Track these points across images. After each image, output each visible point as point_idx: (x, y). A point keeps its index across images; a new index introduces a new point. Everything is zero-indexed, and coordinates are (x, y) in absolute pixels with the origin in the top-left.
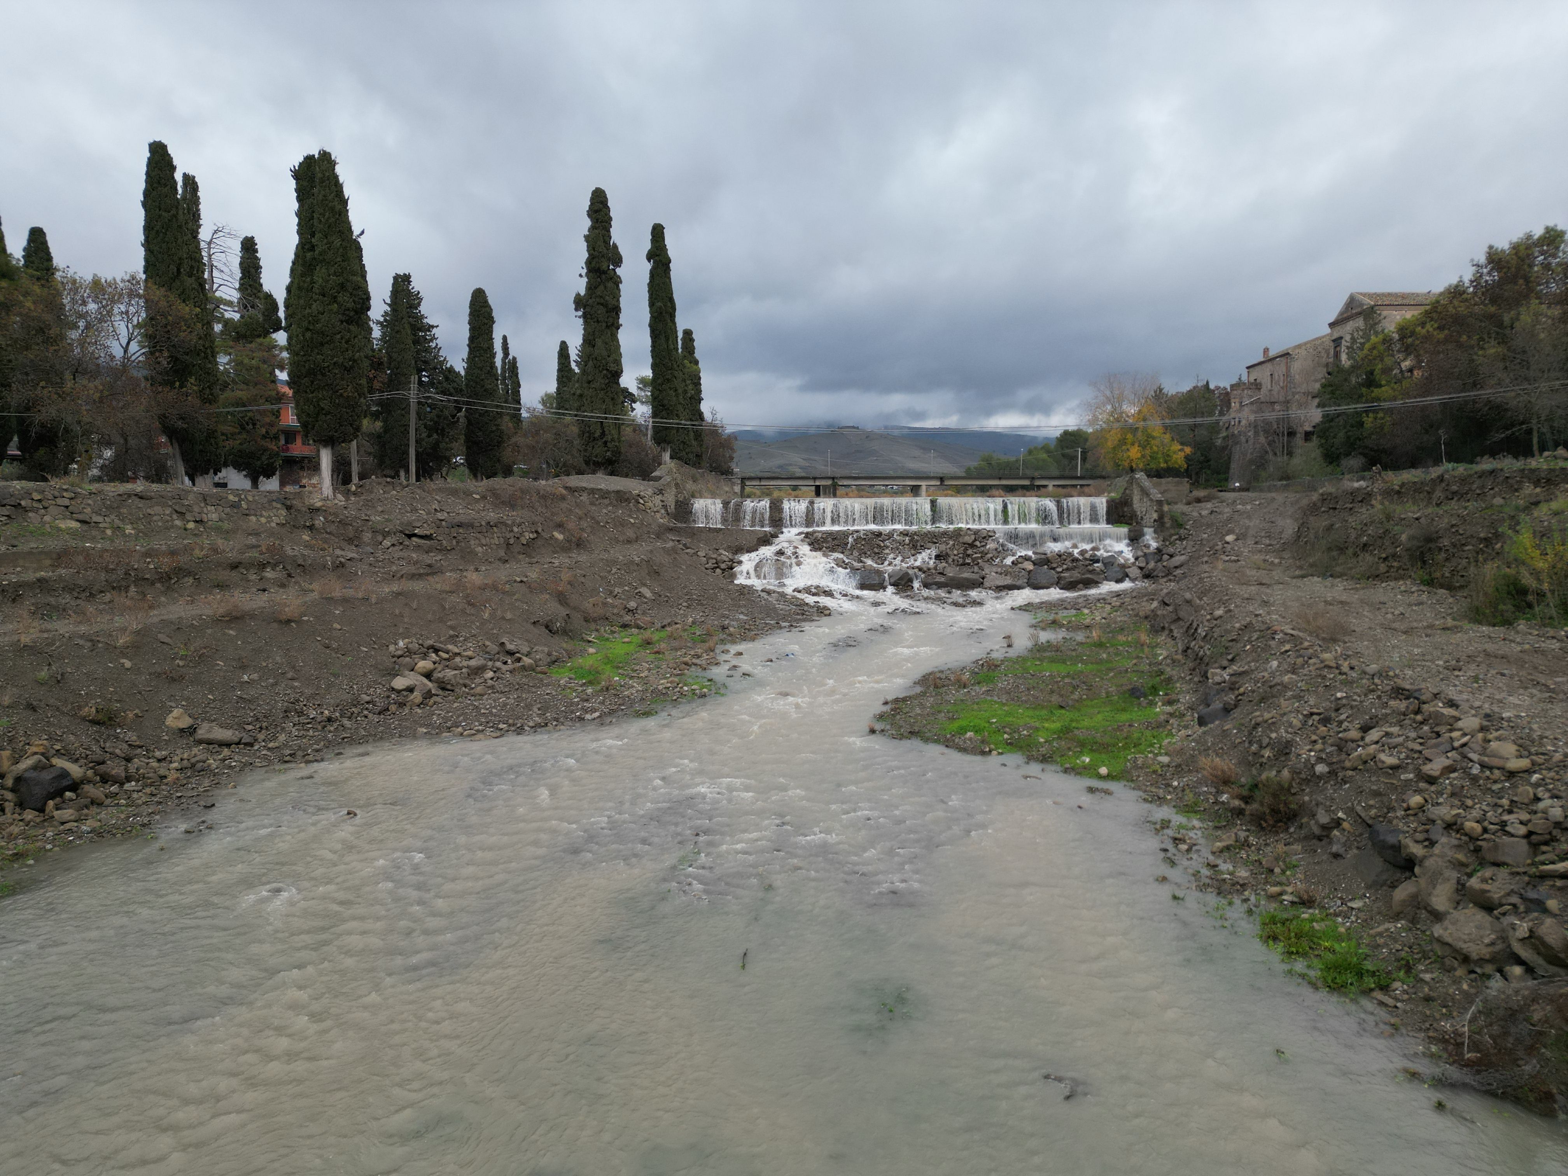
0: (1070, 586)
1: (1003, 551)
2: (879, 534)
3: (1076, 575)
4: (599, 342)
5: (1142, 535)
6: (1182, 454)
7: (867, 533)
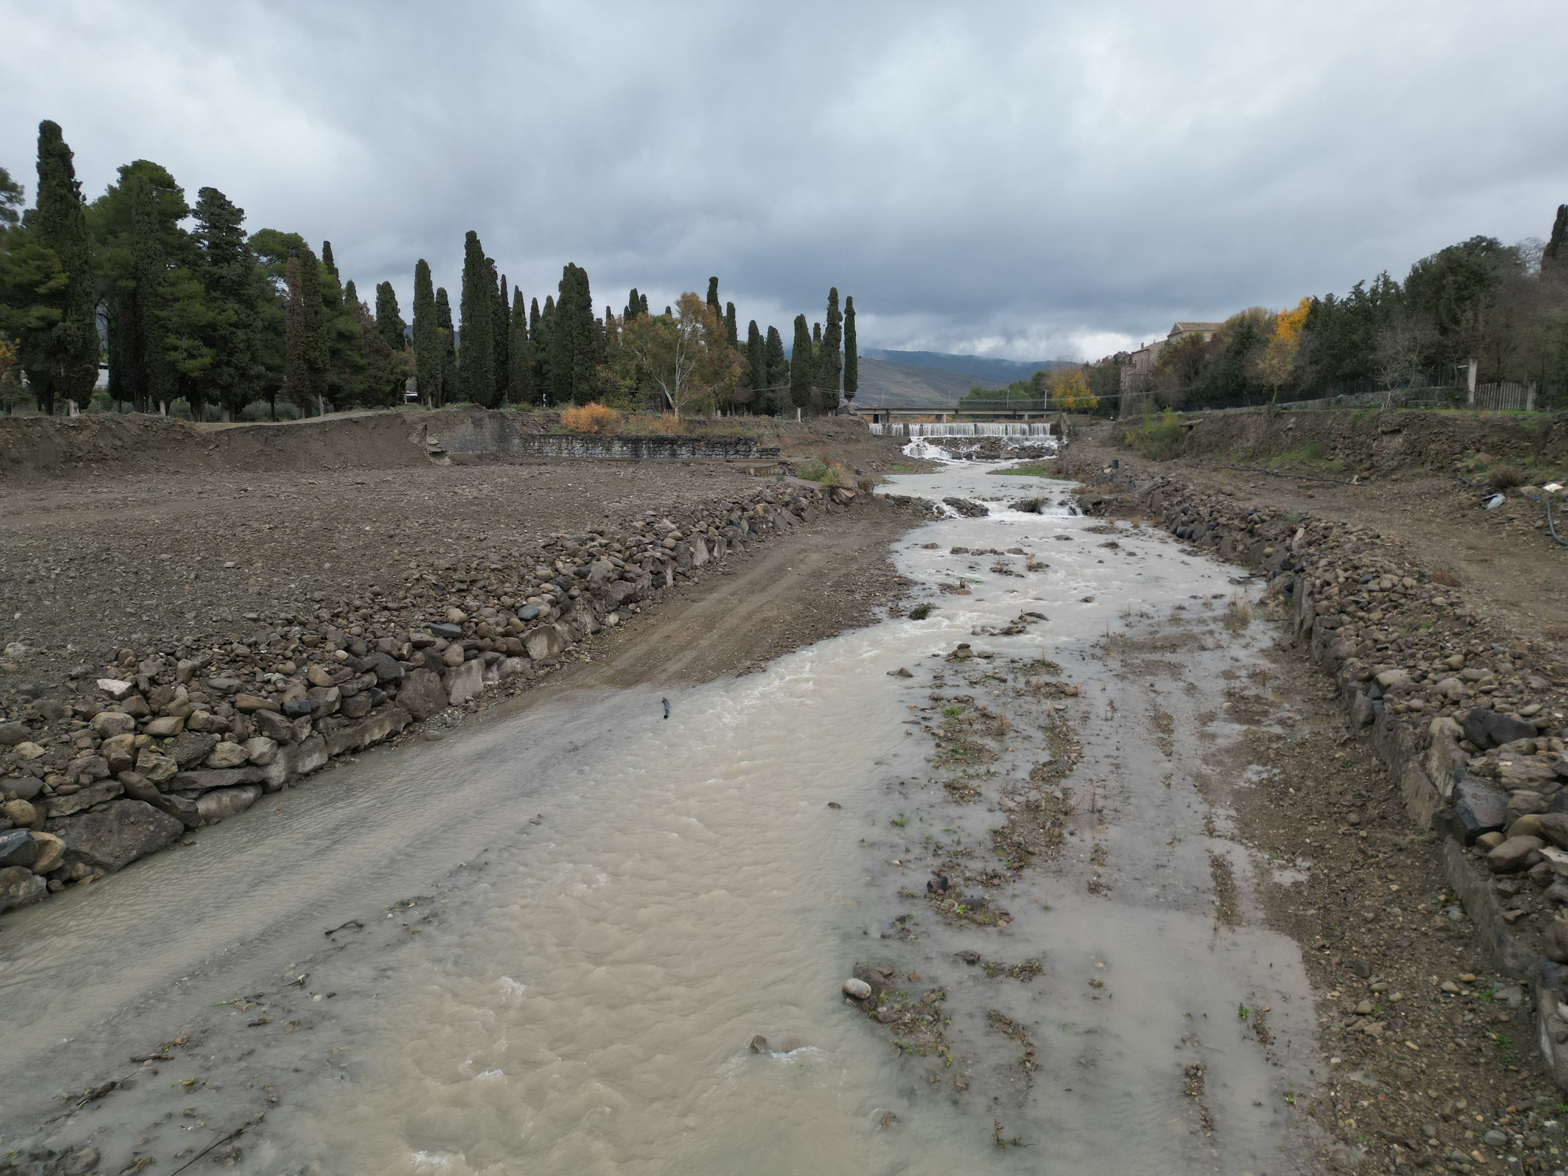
0: (1033, 457)
1: (1006, 445)
2: (955, 438)
3: (1035, 453)
5: (1062, 438)
6: (1095, 401)
7: (950, 438)
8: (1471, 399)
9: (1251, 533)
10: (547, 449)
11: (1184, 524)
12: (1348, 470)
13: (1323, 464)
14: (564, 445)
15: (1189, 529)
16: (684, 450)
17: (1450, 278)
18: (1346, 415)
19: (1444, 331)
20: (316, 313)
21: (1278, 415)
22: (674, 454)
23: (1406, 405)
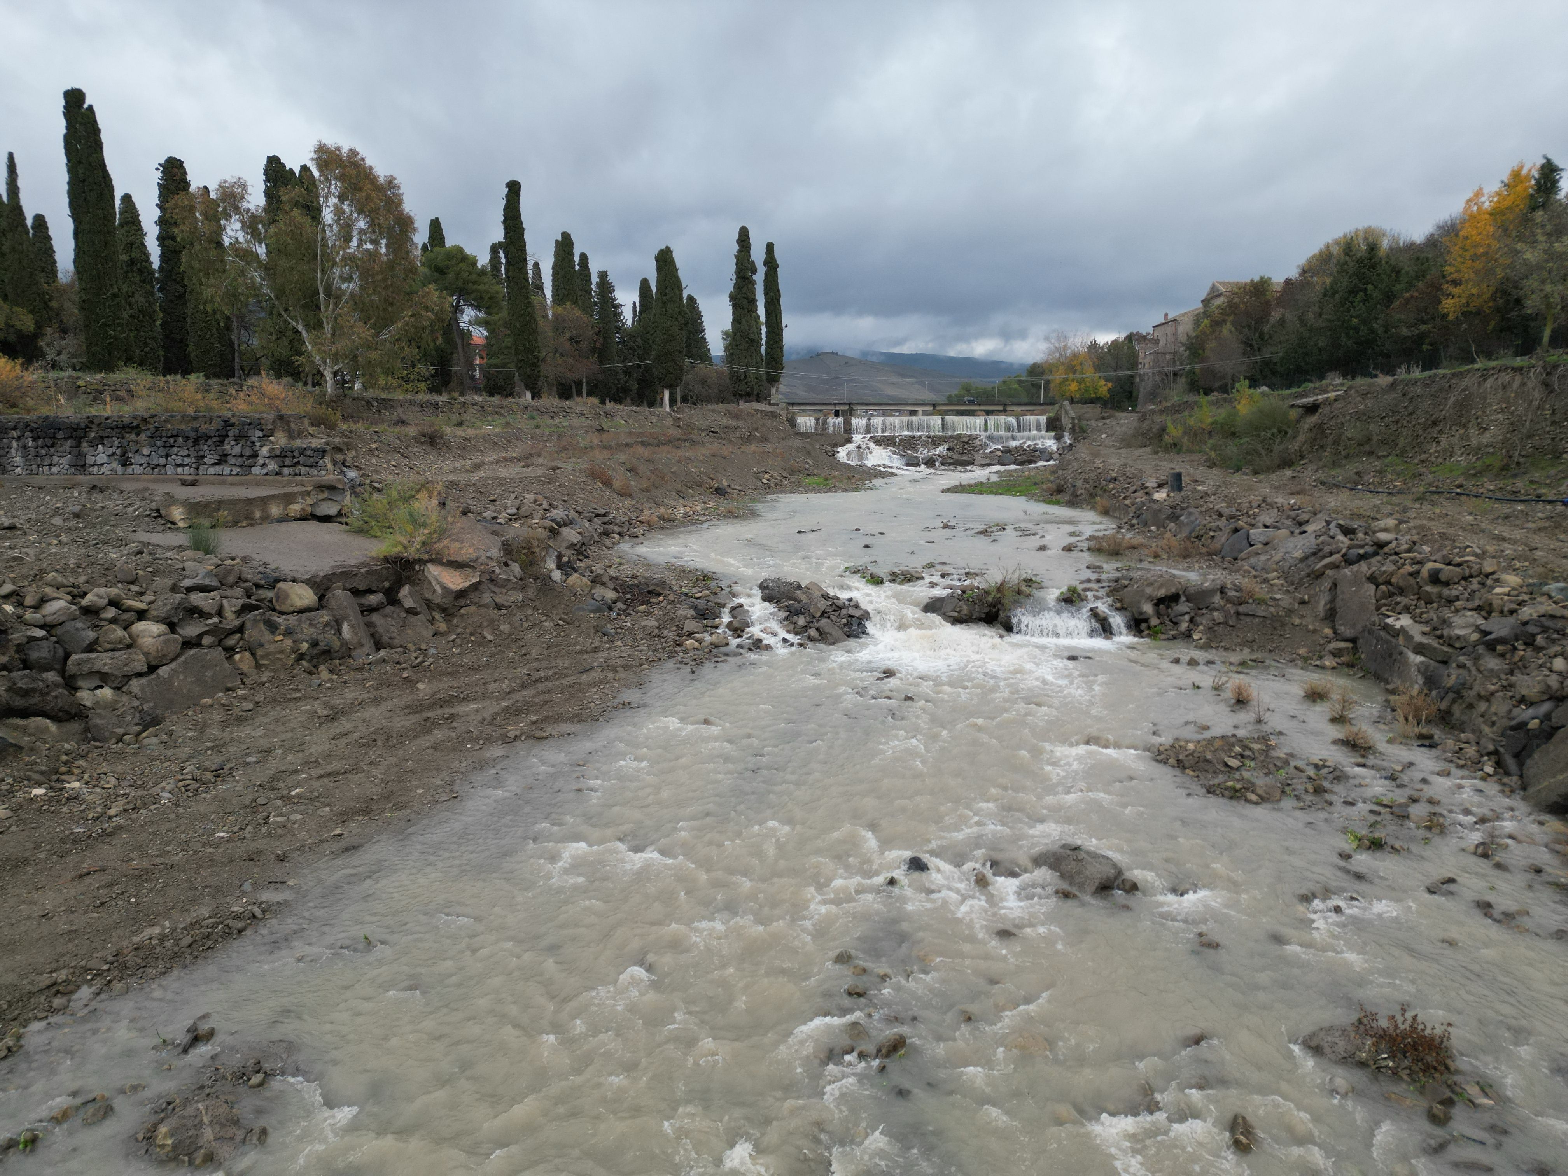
0: (1021, 464)
2: (914, 437)
3: (1025, 458)
4: (744, 322)
5: (1063, 436)
6: (1105, 388)
7: (906, 436)
22: (79, 465)
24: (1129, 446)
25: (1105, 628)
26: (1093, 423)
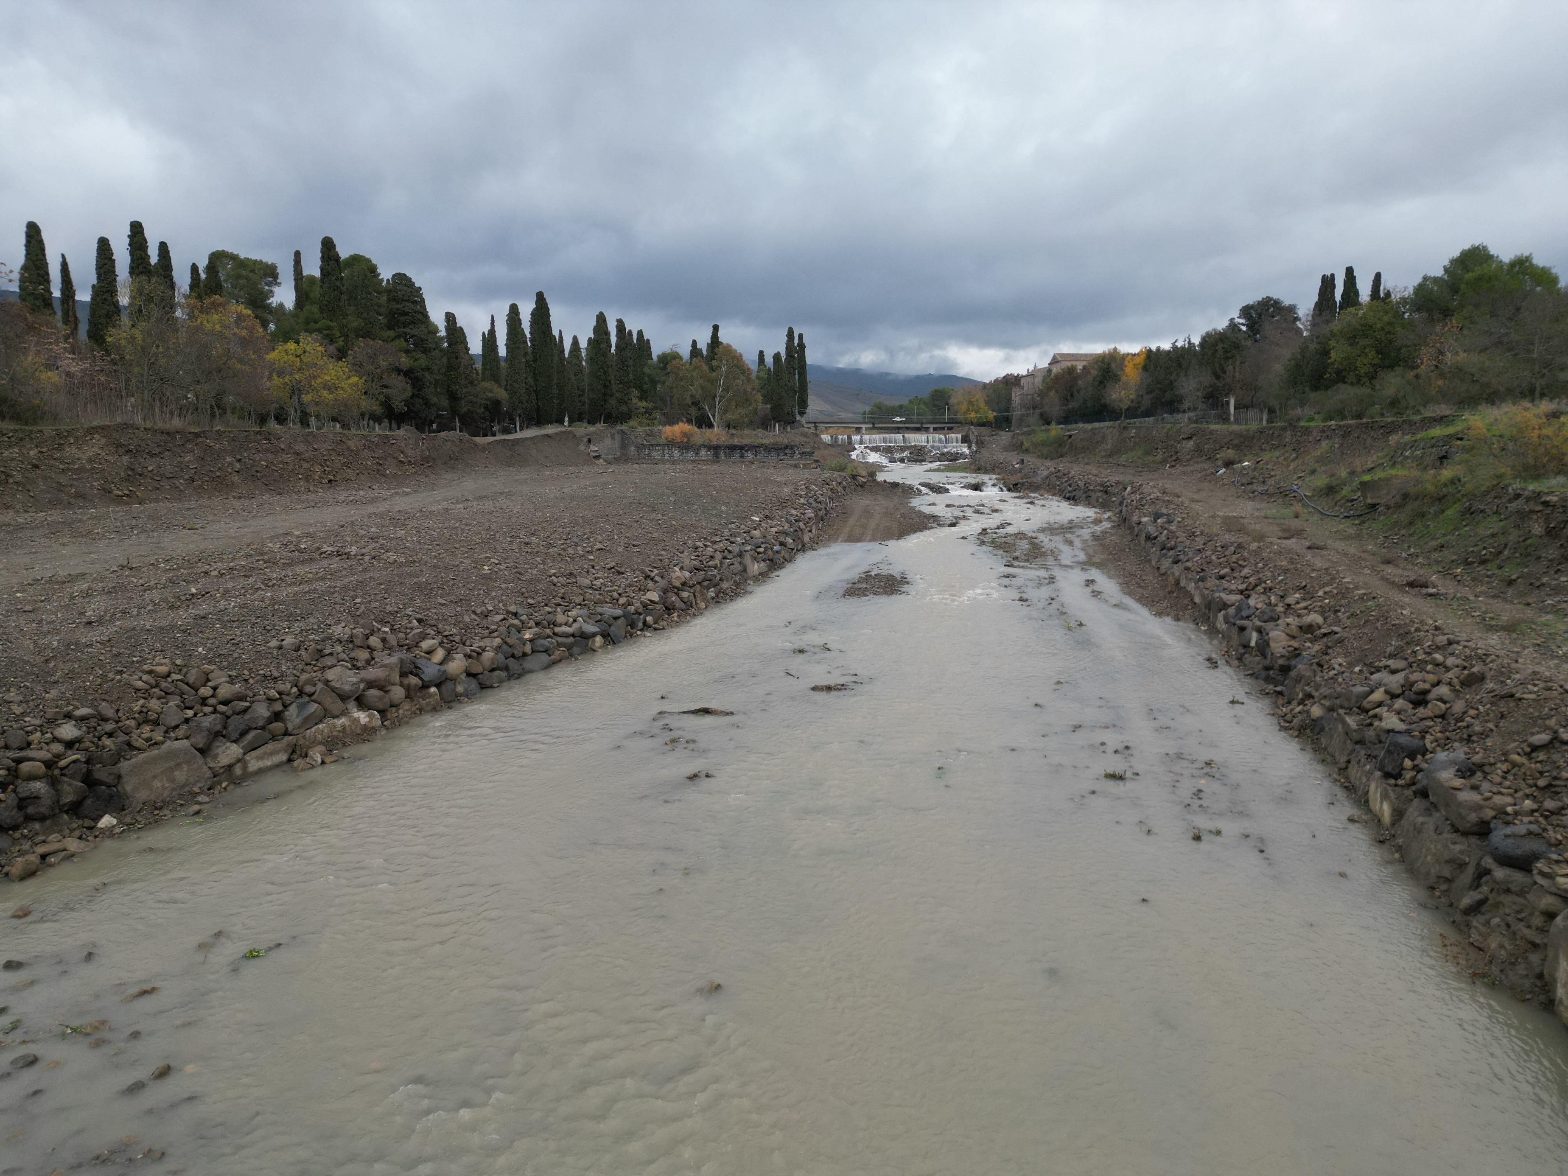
0: (951, 461)
5: (971, 446)
6: (992, 415)
8: (1232, 419)
9: (1106, 492)
10: (654, 454)
11: (1070, 492)
12: (1164, 461)
13: (1151, 458)
14: (666, 451)
15: (1073, 495)
16: (749, 453)
17: (1220, 346)
18: (1163, 428)
19: (1218, 377)
20: (457, 358)
21: (1125, 428)
22: (742, 456)
23: (1196, 422)
24: (1007, 451)
25: (1002, 490)
26: (987, 438)
